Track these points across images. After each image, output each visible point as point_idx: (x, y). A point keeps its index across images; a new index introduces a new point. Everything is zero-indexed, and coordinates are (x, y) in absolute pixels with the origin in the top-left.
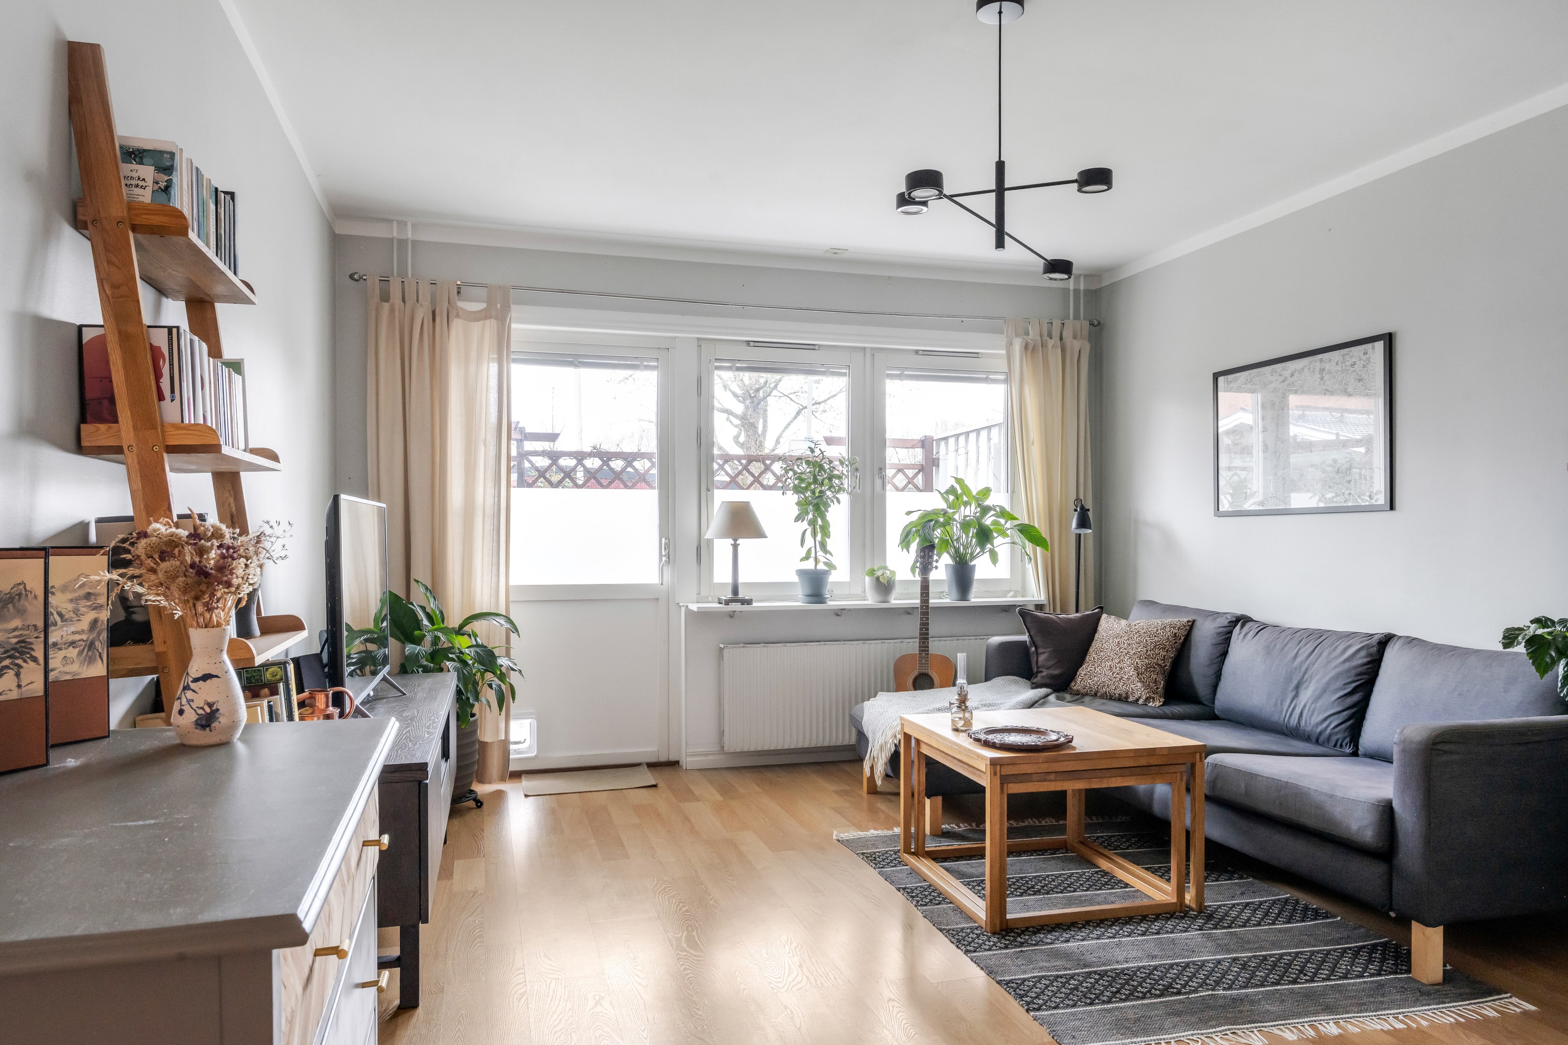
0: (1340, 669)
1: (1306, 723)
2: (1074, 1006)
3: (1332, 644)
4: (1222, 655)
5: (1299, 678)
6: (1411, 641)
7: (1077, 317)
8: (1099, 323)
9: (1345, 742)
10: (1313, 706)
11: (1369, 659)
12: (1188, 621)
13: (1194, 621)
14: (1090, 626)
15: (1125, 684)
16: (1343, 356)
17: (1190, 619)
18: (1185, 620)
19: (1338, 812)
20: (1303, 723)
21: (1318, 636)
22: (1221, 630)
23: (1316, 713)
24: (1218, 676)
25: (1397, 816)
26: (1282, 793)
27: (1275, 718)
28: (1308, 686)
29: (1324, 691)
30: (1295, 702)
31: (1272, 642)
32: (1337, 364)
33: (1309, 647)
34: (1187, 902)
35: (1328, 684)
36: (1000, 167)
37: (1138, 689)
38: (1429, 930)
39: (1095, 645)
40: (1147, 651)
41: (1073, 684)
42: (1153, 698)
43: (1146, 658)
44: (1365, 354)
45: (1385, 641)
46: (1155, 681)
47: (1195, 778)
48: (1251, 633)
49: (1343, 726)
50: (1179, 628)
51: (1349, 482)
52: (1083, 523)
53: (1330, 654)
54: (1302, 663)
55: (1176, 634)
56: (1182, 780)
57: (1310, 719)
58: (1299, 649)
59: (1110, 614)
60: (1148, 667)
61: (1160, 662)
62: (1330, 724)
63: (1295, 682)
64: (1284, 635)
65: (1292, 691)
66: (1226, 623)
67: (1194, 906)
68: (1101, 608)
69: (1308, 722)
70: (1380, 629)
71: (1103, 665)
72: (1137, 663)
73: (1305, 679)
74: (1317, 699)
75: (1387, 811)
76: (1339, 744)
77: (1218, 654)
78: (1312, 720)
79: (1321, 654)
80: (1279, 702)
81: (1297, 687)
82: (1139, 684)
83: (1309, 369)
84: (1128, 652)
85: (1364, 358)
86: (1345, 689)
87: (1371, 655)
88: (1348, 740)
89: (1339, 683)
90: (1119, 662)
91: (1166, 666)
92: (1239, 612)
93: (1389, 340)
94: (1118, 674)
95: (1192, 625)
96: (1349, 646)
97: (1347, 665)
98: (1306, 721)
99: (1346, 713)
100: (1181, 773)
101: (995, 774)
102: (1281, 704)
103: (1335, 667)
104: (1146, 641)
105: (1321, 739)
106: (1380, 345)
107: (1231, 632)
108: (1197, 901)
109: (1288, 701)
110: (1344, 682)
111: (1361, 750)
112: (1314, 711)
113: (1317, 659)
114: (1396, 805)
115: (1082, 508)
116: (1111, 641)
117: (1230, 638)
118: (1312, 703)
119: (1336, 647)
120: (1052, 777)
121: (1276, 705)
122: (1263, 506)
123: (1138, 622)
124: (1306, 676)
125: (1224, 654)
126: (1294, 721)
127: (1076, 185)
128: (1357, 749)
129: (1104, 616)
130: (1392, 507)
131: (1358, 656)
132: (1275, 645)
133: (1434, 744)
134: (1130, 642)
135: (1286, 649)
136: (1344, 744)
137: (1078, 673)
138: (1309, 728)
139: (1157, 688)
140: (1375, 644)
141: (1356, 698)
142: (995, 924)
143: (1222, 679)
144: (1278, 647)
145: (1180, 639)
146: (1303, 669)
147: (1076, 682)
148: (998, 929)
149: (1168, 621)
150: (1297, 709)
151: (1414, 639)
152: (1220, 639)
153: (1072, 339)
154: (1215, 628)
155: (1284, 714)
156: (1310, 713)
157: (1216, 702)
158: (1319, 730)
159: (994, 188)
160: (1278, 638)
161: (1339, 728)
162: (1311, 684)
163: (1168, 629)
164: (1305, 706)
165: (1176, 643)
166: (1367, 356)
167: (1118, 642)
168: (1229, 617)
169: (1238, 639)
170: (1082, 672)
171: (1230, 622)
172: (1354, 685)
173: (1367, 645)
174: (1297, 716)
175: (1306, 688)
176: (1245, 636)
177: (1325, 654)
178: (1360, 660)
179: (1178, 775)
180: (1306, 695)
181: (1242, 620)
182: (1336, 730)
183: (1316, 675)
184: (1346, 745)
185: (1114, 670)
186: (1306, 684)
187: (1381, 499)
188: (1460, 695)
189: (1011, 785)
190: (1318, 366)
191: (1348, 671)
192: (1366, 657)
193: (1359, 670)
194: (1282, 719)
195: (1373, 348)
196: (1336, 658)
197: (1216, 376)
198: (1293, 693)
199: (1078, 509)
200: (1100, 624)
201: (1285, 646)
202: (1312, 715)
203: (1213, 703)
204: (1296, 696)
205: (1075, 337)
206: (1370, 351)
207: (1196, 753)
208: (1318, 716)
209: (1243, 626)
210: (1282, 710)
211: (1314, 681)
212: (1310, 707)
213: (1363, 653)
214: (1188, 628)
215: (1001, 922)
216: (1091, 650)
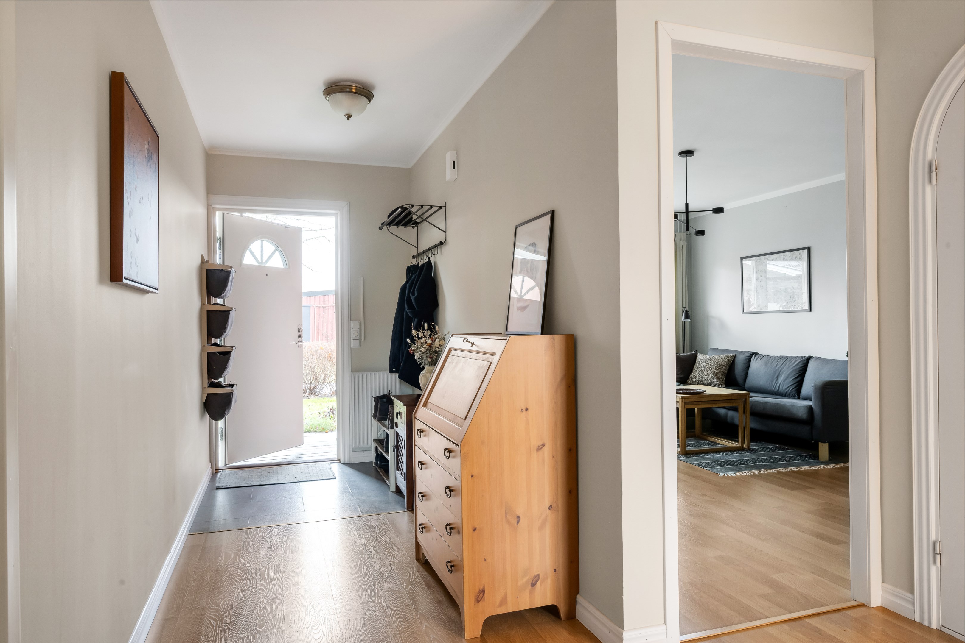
0: (793, 369)
1: (781, 389)
2: (717, 467)
3: (790, 360)
4: (747, 367)
5: (778, 373)
6: (818, 358)
7: (681, 232)
8: (690, 234)
9: (795, 395)
10: (783, 383)
11: (803, 365)
12: (733, 355)
13: (736, 355)
14: (693, 359)
15: (710, 379)
16: (792, 254)
17: (734, 354)
18: (732, 355)
19: (795, 411)
20: (780, 389)
21: (785, 358)
22: (747, 358)
23: (785, 385)
24: (746, 375)
25: (814, 409)
26: (776, 407)
27: (770, 388)
28: (782, 376)
29: (787, 377)
30: (777, 382)
31: (768, 361)
32: (790, 257)
33: (781, 362)
34: (744, 447)
35: (789, 375)
36: (687, 205)
37: (715, 381)
38: (824, 444)
39: (697, 365)
40: (718, 367)
41: (688, 381)
42: (721, 384)
43: (718, 369)
44: (800, 254)
45: (809, 358)
46: (722, 378)
47: (746, 404)
48: (759, 358)
49: (795, 389)
50: (730, 358)
51: (795, 301)
52: (687, 317)
53: (789, 364)
54: (779, 368)
55: (729, 360)
56: (742, 404)
57: (783, 387)
58: (778, 363)
59: (701, 353)
60: (719, 373)
61: (723, 371)
62: (790, 389)
63: (777, 375)
64: (772, 358)
65: (776, 378)
66: (749, 355)
67: (747, 448)
68: (697, 351)
69: (782, 389)
70: (807, 355)
71: (701, 373)
72: (714, 371)
73: (780, 373)
74: (784, 381)
75: (810, 408)
76: (793, 396)
77: (746, 367)
78: (783, 388)
79: (786, 364)
80: (771, 383)
81: (778, 377)
82: (716, 379)
83: (779, 258)
84: (711, 367)
85: (800, 255)
86: (795, 376)
87: (804, 364)
88: (796, 394)
89: (793, 374)
90: (707, 371)
91: (725, 372)
92: (753, 351)
93: (809, 249)
94: (707, 376)
95: (735, 357)
96: (796, 361)
97: (796, 368)
98: (781, 388)
99: (795, 384)
100: (742, 402)
101: (683, 401)
102: (772, 383)
103: (791, 369)
104: (718, 363)
105: (787, 395)
106: (805, 251)
107: (751, 359)
108: (748, 446)
109: (774, 382)
110: (795, 374)
111: (801, 397)
112: (784, 384)
113: (785, 366)
114: (813, 406)
115: (686, 311)
116: (703, 363)
117: (750, 361)
118: (783, 382)
119: (791, 362)
120: (700, 403)
121: (770, 384)
122: (762, 310)
123: (713, 356)
124: (781, 373)
125: (748, 367)
126: (777, 389)
127: (712, 212)
128: (800, 397)
129: (698, 354)
130: (811, 310)
131: (799, 364)
132: (769, 362)
133: (824, 386)
134: (711, 363)
135: (773, 363)
136: (795, 396)
137: (690, 376)
138: (782, 391)
139: (723, 381)
140: (805, 359)
141: (799, 379)
142: (683, 452)
143: (748, 376)
144: (770, 362)
145: (731, 362)
146: (780, 370)
147: (689, 380)
148: (684, 454)
149: (725, 355)
150: (778, 384)
151: (819, 357)
152: (746, 361)
153: (679, 240)
154: (744, 357)
155: (773, 387)
156: (783, 385)
157: (746, 385)
158: (786, 391)
159: (685, 211)
160: (770, 359)
161: (793, 390)
162: (783, 375)
163: (726, 358)
164: (781, 383)
165: (729, 363)
166: (801, 255)
167: (706, 364)
168: (750, 353)
169: (754, 361)
170: (692, 376)
171: (750, 355)
172: (799, 374)
173: (802, 360)
174: (778, 387)
175: (781, 377)
176: (756, 359)
177: (787, 364)
178: (800, 365)
179: (741, 403)
180: (781, 379)
181: (755, 354)
182: (792, 391)
183: (785, 371)
184: (796, 396)
185: (705, 374)
186: (781, 375)
187: (806, 307)
188: (834, 375)
189: (687, 406)
190: (783, 257)
191: (796, 370)
192: (802, 364)
193: (800, 369)
194: (772, 389)
195: (803, 252)
196: (791, 365)
197: (742, 259)
198: (776, 379)
199: (685, 311)
200: (697, 357)
201: (772, 362)
202: (783, 386)
203: (745, 386)
204: (777, 380)
205: (680, 240)
206: (802, 253)
207: (746, 395)
208: (786, 386)
209: (755, 356)
210: (772, 385)
211: (783, 374)
212: (782, 383)
213: (801, 363)
214: (733, 357)
215: (685, 451)
216: (695, 367)
